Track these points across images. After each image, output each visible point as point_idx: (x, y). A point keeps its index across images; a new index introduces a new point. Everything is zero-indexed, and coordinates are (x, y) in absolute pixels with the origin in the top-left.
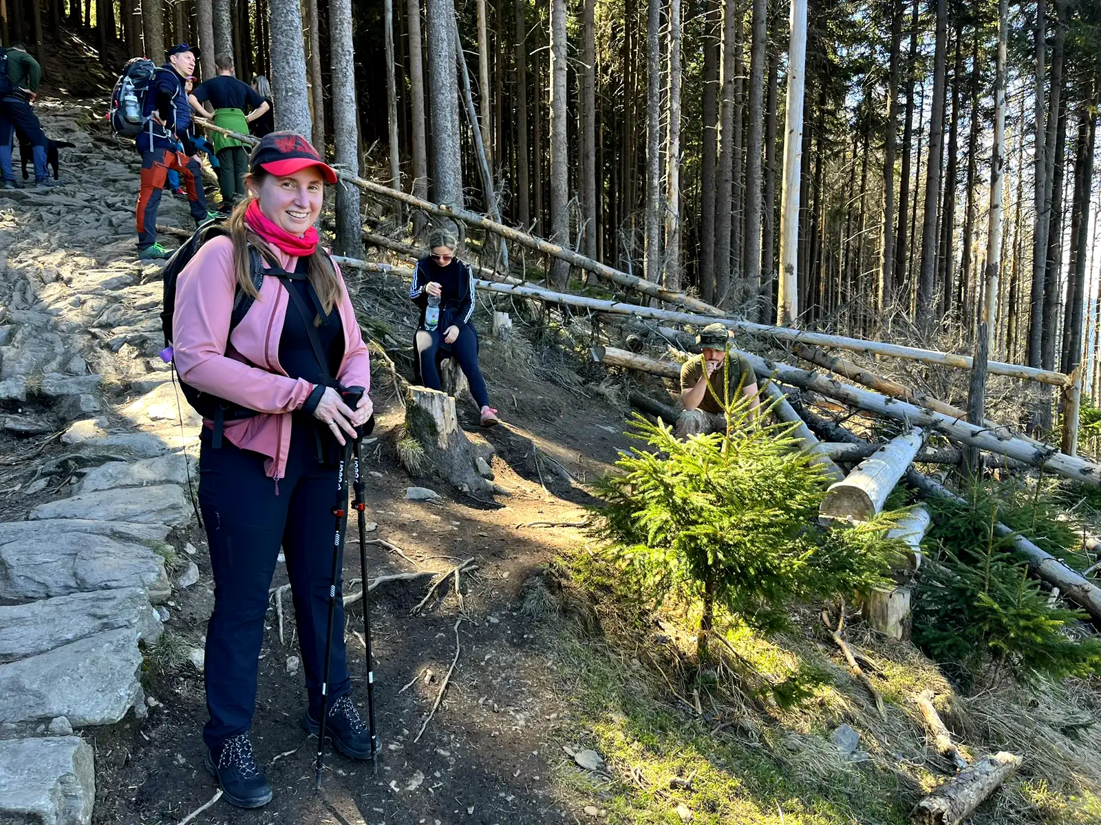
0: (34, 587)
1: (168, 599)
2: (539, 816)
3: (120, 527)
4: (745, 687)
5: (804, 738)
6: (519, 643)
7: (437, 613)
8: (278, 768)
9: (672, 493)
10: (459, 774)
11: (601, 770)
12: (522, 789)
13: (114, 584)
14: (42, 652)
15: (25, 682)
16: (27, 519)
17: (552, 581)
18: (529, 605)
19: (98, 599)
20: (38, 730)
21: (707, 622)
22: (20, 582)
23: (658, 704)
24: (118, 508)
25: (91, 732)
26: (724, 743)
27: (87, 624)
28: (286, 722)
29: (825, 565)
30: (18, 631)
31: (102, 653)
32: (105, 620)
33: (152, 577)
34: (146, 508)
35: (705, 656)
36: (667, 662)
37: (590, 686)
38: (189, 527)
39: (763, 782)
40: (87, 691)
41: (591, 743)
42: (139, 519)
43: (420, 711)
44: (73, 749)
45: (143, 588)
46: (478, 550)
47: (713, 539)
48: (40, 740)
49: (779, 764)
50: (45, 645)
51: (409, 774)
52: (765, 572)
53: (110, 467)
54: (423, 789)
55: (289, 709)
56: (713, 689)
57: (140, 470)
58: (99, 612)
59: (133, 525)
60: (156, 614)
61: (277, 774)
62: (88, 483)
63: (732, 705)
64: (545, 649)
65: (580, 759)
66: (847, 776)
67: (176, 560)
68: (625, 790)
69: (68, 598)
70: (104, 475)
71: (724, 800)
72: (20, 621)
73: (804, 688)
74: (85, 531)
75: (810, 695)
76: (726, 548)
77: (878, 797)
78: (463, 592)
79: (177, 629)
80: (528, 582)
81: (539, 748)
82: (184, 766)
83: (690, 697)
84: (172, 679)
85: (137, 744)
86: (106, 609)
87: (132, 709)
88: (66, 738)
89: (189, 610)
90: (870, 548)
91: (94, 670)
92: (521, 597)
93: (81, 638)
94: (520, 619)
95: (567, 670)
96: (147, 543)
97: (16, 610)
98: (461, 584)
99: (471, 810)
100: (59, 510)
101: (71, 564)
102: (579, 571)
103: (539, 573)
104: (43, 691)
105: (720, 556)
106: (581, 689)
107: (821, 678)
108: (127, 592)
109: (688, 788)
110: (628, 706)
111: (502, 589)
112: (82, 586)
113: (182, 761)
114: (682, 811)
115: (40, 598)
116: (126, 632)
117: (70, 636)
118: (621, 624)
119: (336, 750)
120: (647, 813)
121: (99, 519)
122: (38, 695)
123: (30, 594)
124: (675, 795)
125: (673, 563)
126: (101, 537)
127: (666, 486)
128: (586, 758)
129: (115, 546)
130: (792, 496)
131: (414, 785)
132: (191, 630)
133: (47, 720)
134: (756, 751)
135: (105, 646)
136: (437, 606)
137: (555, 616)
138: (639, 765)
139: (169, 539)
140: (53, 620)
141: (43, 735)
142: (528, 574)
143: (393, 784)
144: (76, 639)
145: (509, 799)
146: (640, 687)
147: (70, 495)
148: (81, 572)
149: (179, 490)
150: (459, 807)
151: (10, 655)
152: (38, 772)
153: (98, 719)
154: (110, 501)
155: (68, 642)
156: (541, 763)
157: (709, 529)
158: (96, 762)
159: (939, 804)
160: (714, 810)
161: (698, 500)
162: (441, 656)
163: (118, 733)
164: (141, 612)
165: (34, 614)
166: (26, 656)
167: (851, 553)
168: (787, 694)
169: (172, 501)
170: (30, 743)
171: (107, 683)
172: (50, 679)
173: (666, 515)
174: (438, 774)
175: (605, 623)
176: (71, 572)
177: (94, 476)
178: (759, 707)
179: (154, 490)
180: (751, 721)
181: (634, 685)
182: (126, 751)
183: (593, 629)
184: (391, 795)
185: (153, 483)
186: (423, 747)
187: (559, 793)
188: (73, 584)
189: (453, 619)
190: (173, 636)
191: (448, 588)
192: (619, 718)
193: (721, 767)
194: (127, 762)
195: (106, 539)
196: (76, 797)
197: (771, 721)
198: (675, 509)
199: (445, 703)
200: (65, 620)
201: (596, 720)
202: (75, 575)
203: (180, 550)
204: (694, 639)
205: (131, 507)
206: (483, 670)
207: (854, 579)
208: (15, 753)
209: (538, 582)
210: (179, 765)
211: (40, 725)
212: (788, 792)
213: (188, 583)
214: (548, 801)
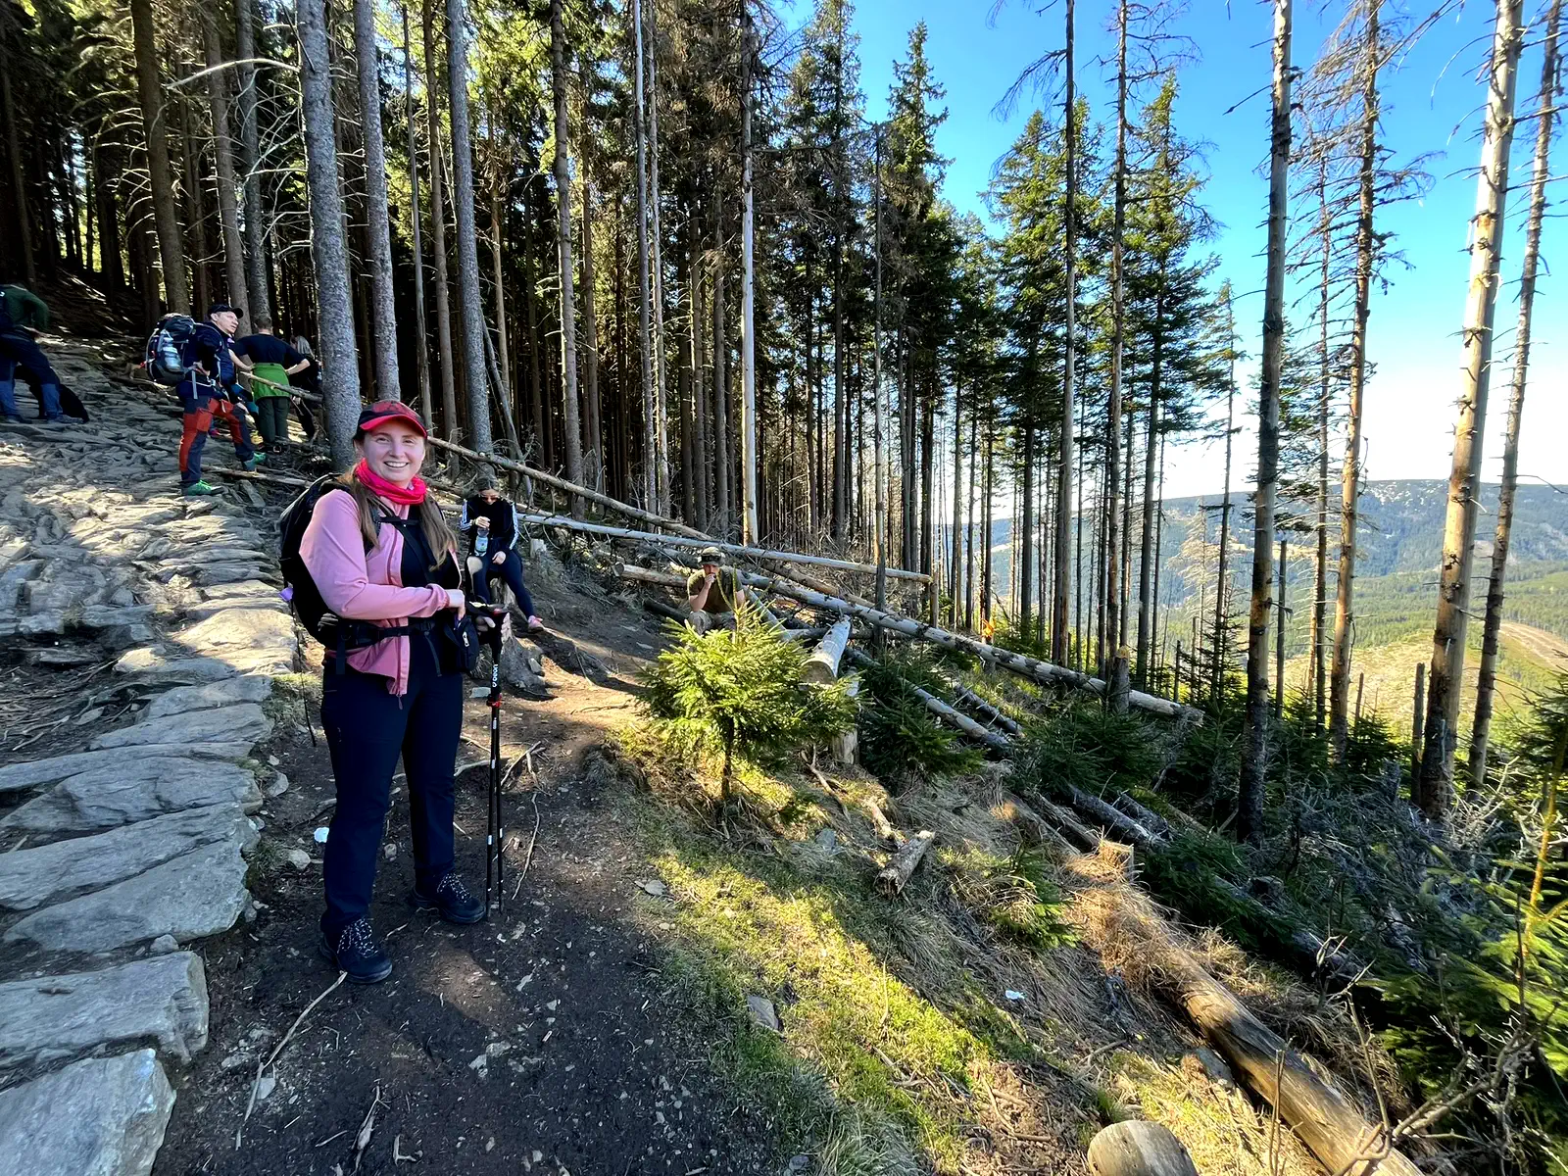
0: (110, 815)
1: (261, 809)
2: (625, 939)
3: (198, 747)
4: (759, 815)
5: (802, 845)
6: (589, 806)
7: (515, 791)
8: (392, 942)
9: (702, 678)
10: (554, 918)
11: (666, 893)
12: (609, 920)
13: (203, 802)
14: (128, 878)
15: (118, 910)
16: (88, 750)
17: (609, 753)
18: (592, 775)
19: (190, 818)
20: (138, 953)
21: (727, 771)
22: (92, 812)
23: (698, 836)
24: (195, 730)
25: (200, 944)
26: (748, 858)
27: (179, 843)
28: (393, 902)
29: (809, 718)
30: (96, 861)
31: (203, 868)
32: (199, 837)
33: (244, 791)
34: (225, 727)
35: (729, 795)
36: (701, 803)
37: (648, 831)
38: (271, 741)
39: (779, 880)
40: (191, 905)
41: (655, 875)
42: (218, 738)
43: (514, 872)
44: (186, 964)
45: (236, 800)
46: (542, 735)
47: (736, 709)
48: (145, 962)
49: (787, 865)
50: (133, 869)
51: (513, 926)
52: (774, 729)
53: (178, 693)
54: (527, 935)
55: (394, 890)
56: (735, 819)
57: (211, 693)
58: (192, 830)
59: (213, 745)
60: (252, 824)
61: (393, 948)
62: (153, 709)
63: (750, 828)
64: (609, 807)
65: (649, 888)
66: (832, 865)
67: (264, 773)
68: (685, 906)
69: (155, 821)
70: (172, 700)
71: (754, 900)
72: (100, 851)
73: (799, 808)
74: (163, 755)
75: (802, 813)
76: (745, 713)
77: (853, 875)
78: (535, 770)
79: (272, 835)
80: (590, 756)
81: (616, 885)
82: (298, 957)
83: (720, 828)
84: (273, 882)
85: (248, 946)
86: (200, 826)
87: (242, 914)
88: (175, 955)
89: (283, 816)
90: (838, 704)
91: (197, 885)
92: (585, 768)
93: (173, 857)
94: (585, 787)
95: (629, 821)
96: (231, 760)
97: (95, 841)
98: (533, 764)
99: (569, 945)
100: (126, 738)
101: (152, 788)
102: (627, 743)
103: (598, 748)
104: (140, 913)
105: (743, 720)
106: (643, 835)
107: (808, 799)
108: (221, 808)
109: (730, 895)
110: (678, 841)
111: (567, 765)
112: (167, 808)
113: (296, 954)
114: (728, 913)
115: (120, 826)
116: (227, 845)
117: (161, 857)
118: (663, 779)
119: (443, 918)
120: (703, 920)
121: (172, 741)
122: (132, 919)
123: (104, 823)
124: (722, 902)
125: (707, 729)
126: (182, 760)
127: (698, 672)
128: (653, 887)
129: (199, 766)
130: (785, 672)
131: (518, 934)
132: (286, 834)
133: (148, 941)
134: (771, 859)
135: (206, 862)
136: (514, 784)
137: (614, 781)
138: (693, 883)
139: (251, 754)
140: (140, 844)
141: (143, 957)
142: (586, 751)
143: (499, 937)
144: (169, 859)
145: (599, 930)
146: (685, 825)
147: (133, 722)
148: (165, 795)
149: (258, 708)
150: (559, 945)
151: (90, 885)
152: (147, 993)
153: (208, 930)
154: (183, 724)
155: (159, 863)
156: (621, 897)
157: (733, 702)
158: (206, 971)
159: (892, 874)
160: (749, 908)
161: (723, 680)
162: (523, 825)
163: (228, 940)
164: (238, 824)
165: (115, 842)
166: (109, 884)
167: (826, 708)
168: (788, 815)
169: (251, 719)
170: (132, 968)
171: (213, 895)
172: (146, 902)
173: (700, 694)
174: (537, 922)
175: (651, 780)
176: (153, 795)
177: (160, 702)
178: (769, 827)
179: (228, 710)
180: (764, 838)
181: (679, 825)
182: (238, 955)
183: (643, 786)
184: (500, 946)
185: (229, 704)
186: (521, 902)
187: (638, 918)
188: (156, 806)
189: (529, 793)
190: (269, 842)
191: (522, 769)
192: (673, 852)
193: (750, 875)
194: (239, 965)
195: (188, 761)
196: (193, 1009)
197: (778, 836)
198: (706, 689)
199: (534, 862)
200: (152, 843)
201: (657, 856)
202: (158, 798)
203: (265, 762)
204: (719, 784)
205: (207, 728)
206: (561, 830)
207: (830, 727)
208: (117, 979)
209: (598, 755)
210: (292, 960)
211: (142, 948)
212: (796, 884)
213: (278, 792)
214: (630, 926)
